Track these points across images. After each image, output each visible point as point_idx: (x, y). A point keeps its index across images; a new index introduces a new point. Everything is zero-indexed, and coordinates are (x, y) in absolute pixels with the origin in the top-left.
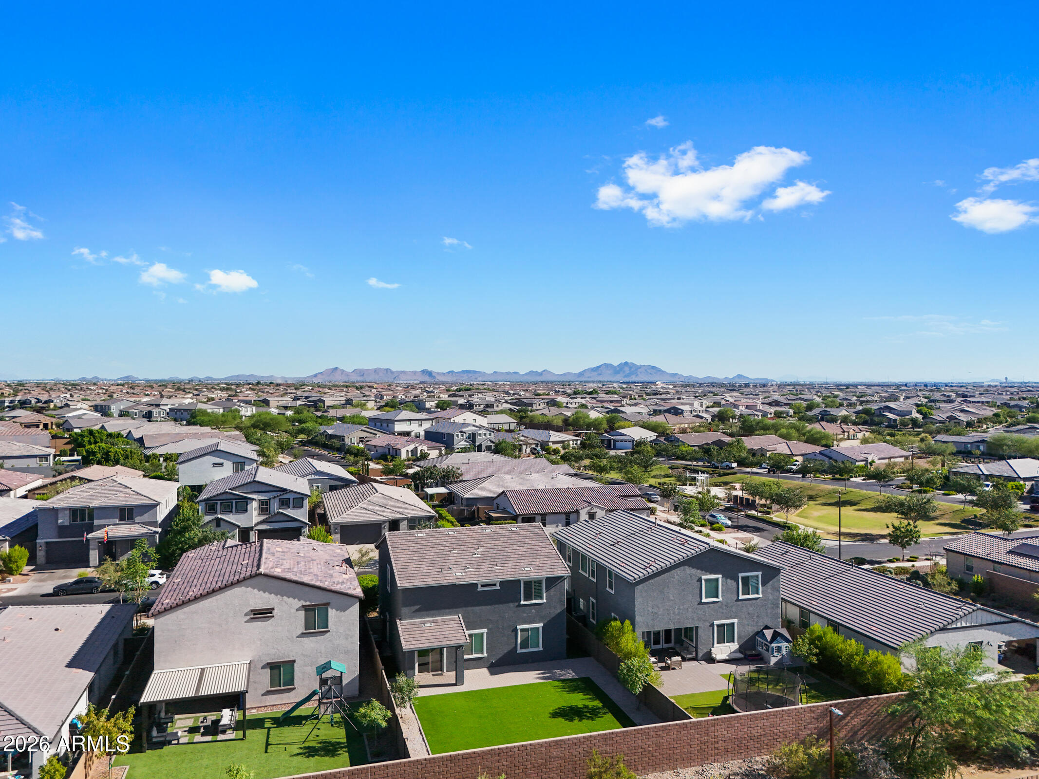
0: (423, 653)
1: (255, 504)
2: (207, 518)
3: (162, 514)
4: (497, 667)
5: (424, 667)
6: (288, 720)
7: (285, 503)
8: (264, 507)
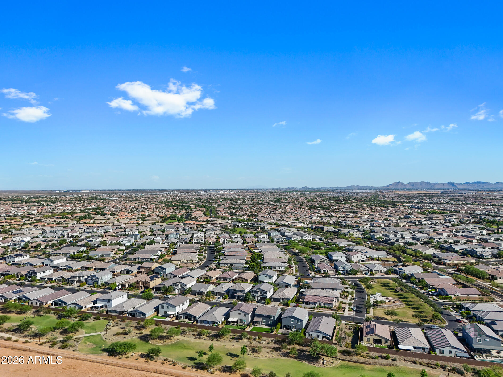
0: (258, 322)
1: (259, 292)
2: (252, 294)
3: (246, 292)
4: (266, 325)
5: (258, 324)
6: (240, 326)
7: (264, 293)
8: (261, 293)
